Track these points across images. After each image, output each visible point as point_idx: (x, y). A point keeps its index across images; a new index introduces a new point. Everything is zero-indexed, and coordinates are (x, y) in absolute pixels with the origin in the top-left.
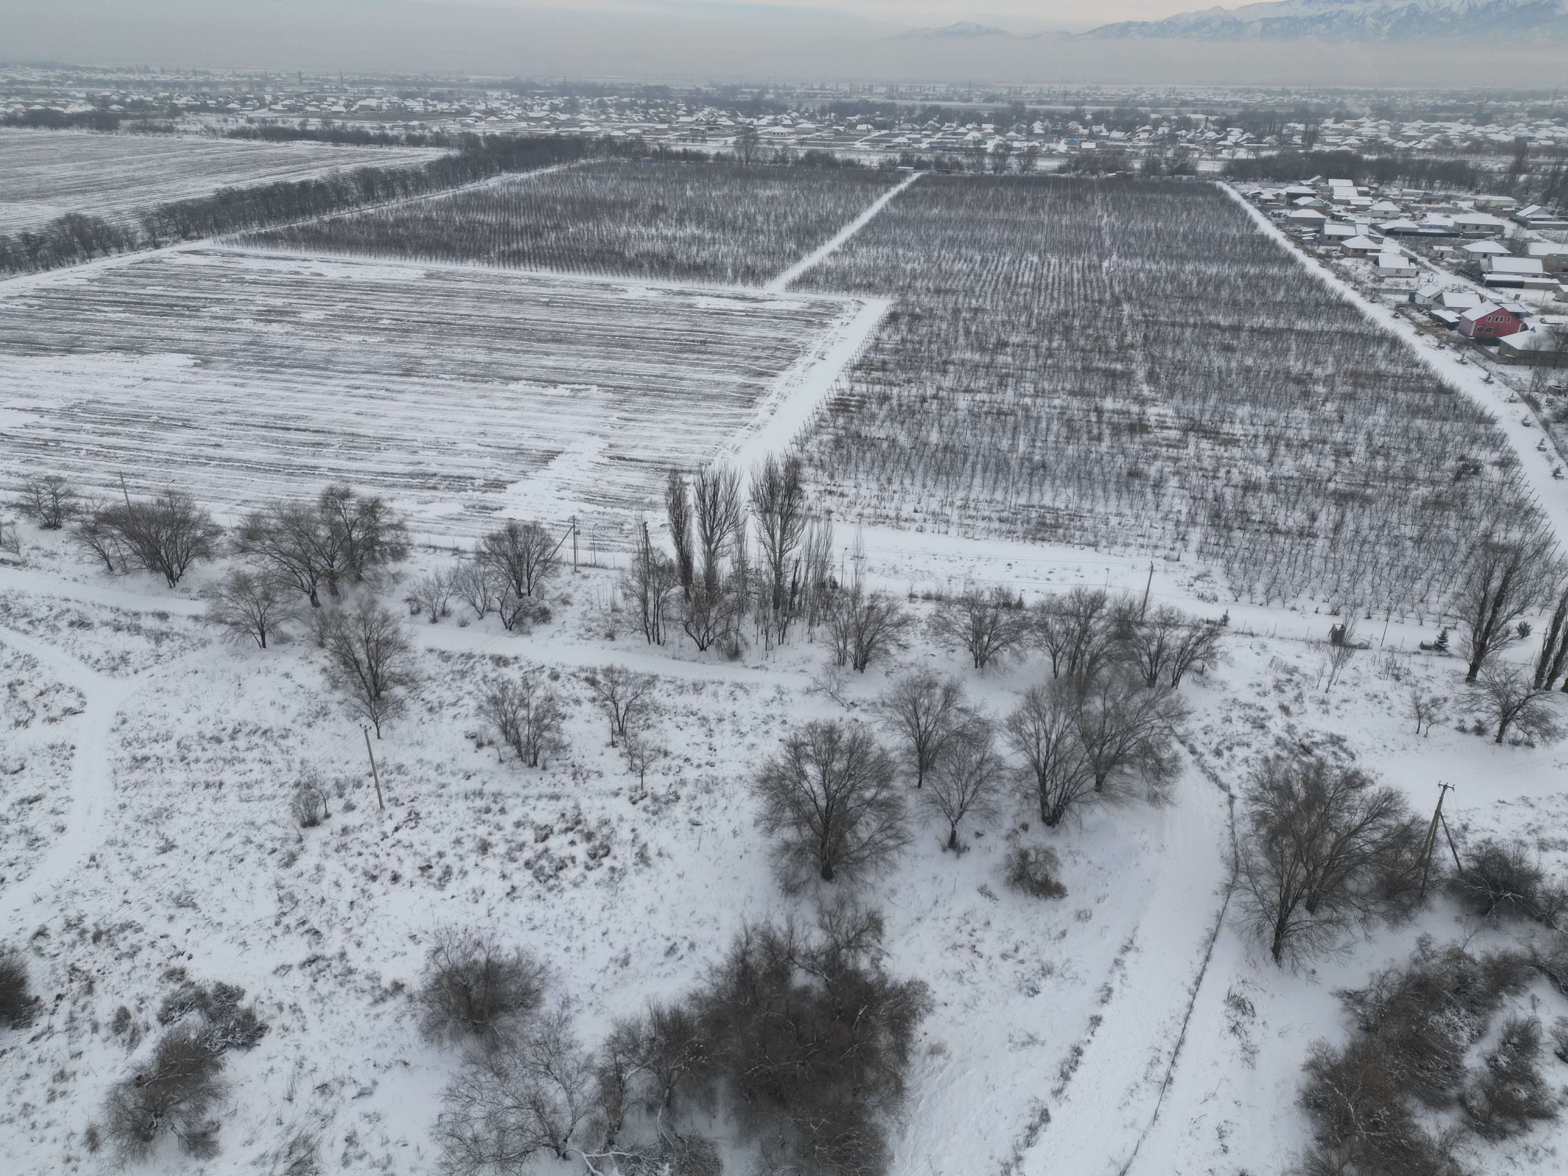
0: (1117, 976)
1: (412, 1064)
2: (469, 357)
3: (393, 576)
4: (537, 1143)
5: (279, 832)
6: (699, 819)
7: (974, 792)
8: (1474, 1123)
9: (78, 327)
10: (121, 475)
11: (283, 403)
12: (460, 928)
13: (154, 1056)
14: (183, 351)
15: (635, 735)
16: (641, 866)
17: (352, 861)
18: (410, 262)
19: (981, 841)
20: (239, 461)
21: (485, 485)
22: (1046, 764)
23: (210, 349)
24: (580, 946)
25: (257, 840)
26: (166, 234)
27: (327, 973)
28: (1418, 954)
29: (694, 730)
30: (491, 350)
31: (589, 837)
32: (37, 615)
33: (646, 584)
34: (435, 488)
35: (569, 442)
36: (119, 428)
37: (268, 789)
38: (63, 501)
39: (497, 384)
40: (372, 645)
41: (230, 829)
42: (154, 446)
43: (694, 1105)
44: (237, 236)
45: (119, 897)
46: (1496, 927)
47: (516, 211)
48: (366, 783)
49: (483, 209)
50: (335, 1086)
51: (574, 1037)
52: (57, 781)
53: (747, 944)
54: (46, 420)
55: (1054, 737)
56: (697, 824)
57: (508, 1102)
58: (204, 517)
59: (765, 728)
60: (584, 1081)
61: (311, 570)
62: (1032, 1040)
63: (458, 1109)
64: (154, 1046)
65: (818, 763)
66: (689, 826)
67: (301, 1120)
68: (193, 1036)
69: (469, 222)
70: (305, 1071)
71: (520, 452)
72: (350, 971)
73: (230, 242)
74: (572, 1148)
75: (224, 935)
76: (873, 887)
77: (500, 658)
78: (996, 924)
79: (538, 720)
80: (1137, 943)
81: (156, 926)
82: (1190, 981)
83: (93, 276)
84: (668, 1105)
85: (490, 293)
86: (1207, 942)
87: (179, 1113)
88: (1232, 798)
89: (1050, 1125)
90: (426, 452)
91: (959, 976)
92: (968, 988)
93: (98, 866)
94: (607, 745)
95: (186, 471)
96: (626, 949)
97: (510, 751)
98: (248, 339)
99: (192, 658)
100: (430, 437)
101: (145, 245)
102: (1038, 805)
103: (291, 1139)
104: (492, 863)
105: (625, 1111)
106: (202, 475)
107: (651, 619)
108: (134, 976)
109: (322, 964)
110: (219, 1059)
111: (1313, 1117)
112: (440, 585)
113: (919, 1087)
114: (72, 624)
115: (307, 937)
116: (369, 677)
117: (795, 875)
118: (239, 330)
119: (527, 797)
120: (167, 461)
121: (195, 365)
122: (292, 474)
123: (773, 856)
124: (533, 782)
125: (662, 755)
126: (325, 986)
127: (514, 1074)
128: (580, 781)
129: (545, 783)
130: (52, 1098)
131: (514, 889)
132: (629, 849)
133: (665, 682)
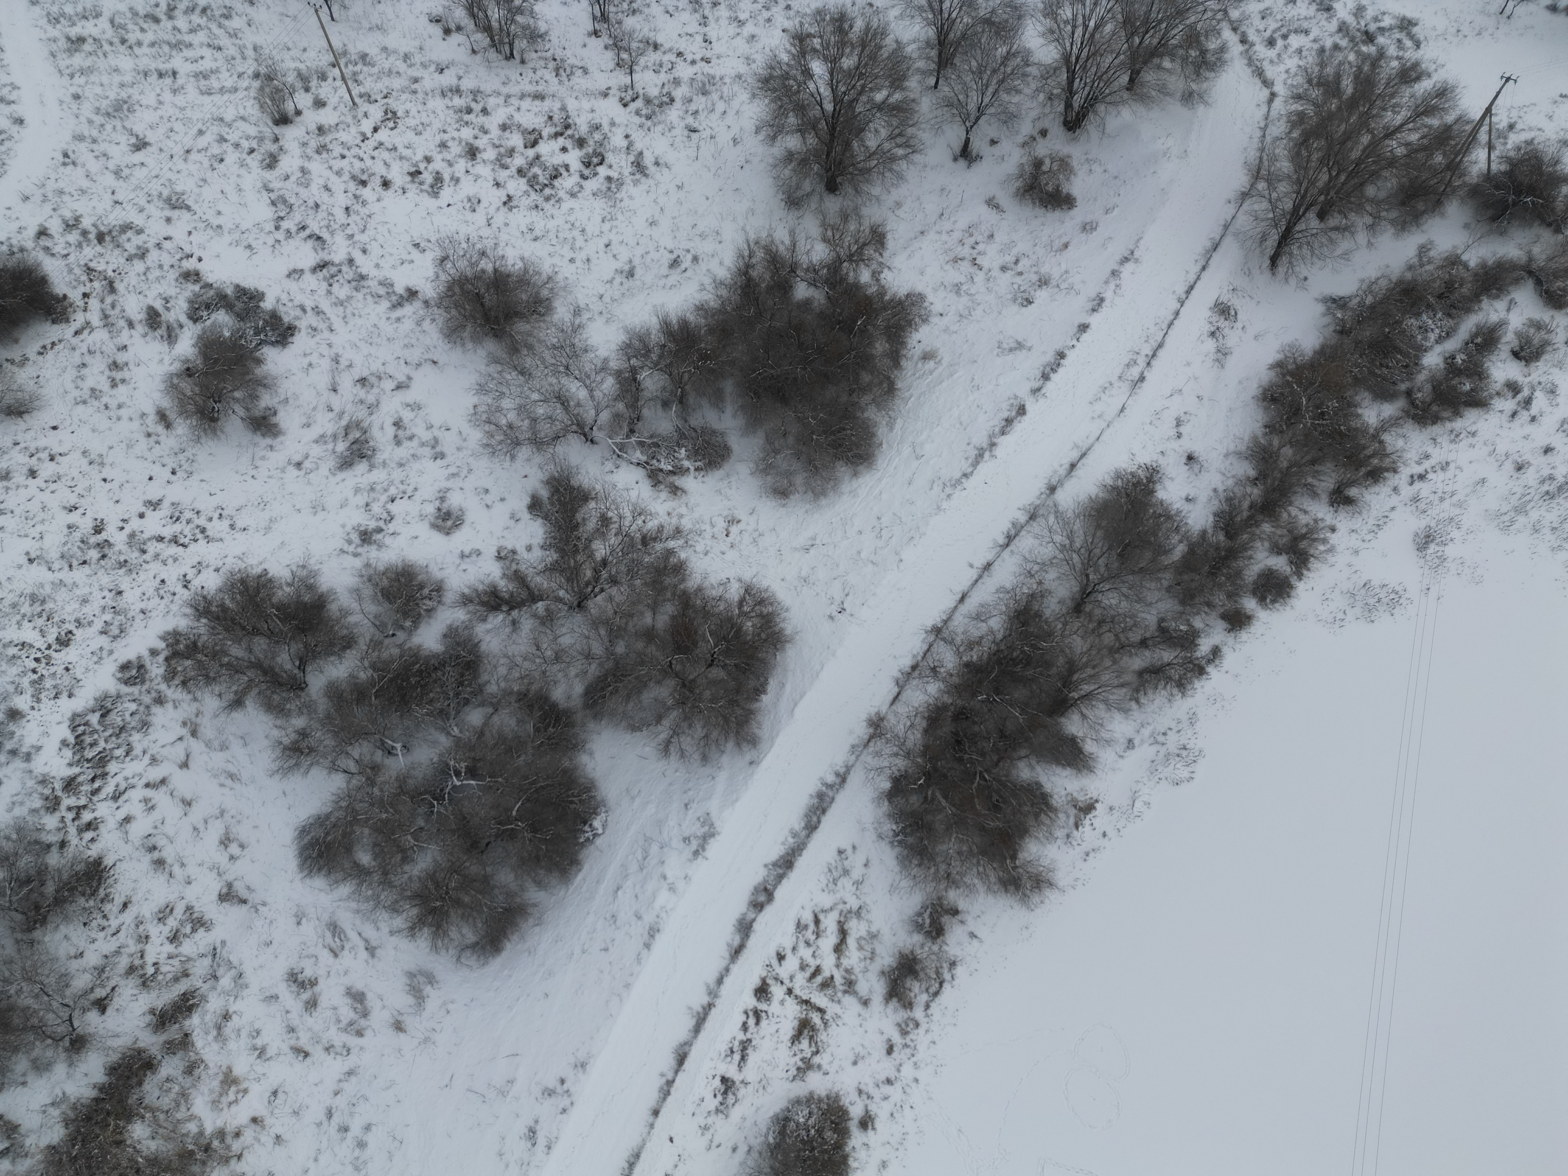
0: (1112, 286)
1: (441, 363)
4: (566, 431)
5: (252, 131)
6: (696, 125)
7: (996, 92)
8: (1413, 411)
12: (462, 237)
13: (196, 350)
15: (620, 23)
16: (638, 176)
17: (338, 164)
19: (997, 150)
22: (1077, 58)
24: (585, 258)
25: (233, 137)
27: (339, 277)
28: (1416, 260)
29: (686, 16)
31: (581, 143)
37: (227, 80)
41: (200, 125)
43: (705, 402)
45: (108, 199)
46: (1502, 233)
48: (330, 75)
50: (373, 380)
51: (589, 343)
53: (750, 257)
55: (1092, 24)
56: (695, 131)
57: (535, 396)
59: (766, 14)
60: (602, 381)
62: (1020, 346)
63: (490, 401)
64: (193, 342)
65: (825, 59)
66: (686, 133)
67: (349, 408)
68: (227, 334)
70: (342, 366)
72: (362, 277)
74: (597, 434)
75: (227, 238)
76: (878, 199)
78: (998, 238)
80: (1137, 254)
81: (156, 228)
82: (1181, 290)
84: (681, 402)
86: (1208, 251)
87: (237, 400)
88: (1273, 95)
89: (1025, 418)
91: (957, 288)
92: (964, 299)
93: (74, 163)
94: (590, 35)
96: (630, 261)
97: (482, 38)
102: (1061, 108)
103: (344, 423)
104: (484, 170)
105: (643, 406)
108: (151, 277)
109: (333, 270)
110: (258, 354)
111: (1266, 409)
113: (909, 388)
115: (310, 243)
117: (798, 187)
119: (509, 96)
123: (775, 166)
124: (513, 78)
125: (651, 48)
126: (342, 291)
127: (537, 373)
128: (564, 78)
129: (527, 80)
130: (114, 384)
131: (510, 198)
132: (624, 156)
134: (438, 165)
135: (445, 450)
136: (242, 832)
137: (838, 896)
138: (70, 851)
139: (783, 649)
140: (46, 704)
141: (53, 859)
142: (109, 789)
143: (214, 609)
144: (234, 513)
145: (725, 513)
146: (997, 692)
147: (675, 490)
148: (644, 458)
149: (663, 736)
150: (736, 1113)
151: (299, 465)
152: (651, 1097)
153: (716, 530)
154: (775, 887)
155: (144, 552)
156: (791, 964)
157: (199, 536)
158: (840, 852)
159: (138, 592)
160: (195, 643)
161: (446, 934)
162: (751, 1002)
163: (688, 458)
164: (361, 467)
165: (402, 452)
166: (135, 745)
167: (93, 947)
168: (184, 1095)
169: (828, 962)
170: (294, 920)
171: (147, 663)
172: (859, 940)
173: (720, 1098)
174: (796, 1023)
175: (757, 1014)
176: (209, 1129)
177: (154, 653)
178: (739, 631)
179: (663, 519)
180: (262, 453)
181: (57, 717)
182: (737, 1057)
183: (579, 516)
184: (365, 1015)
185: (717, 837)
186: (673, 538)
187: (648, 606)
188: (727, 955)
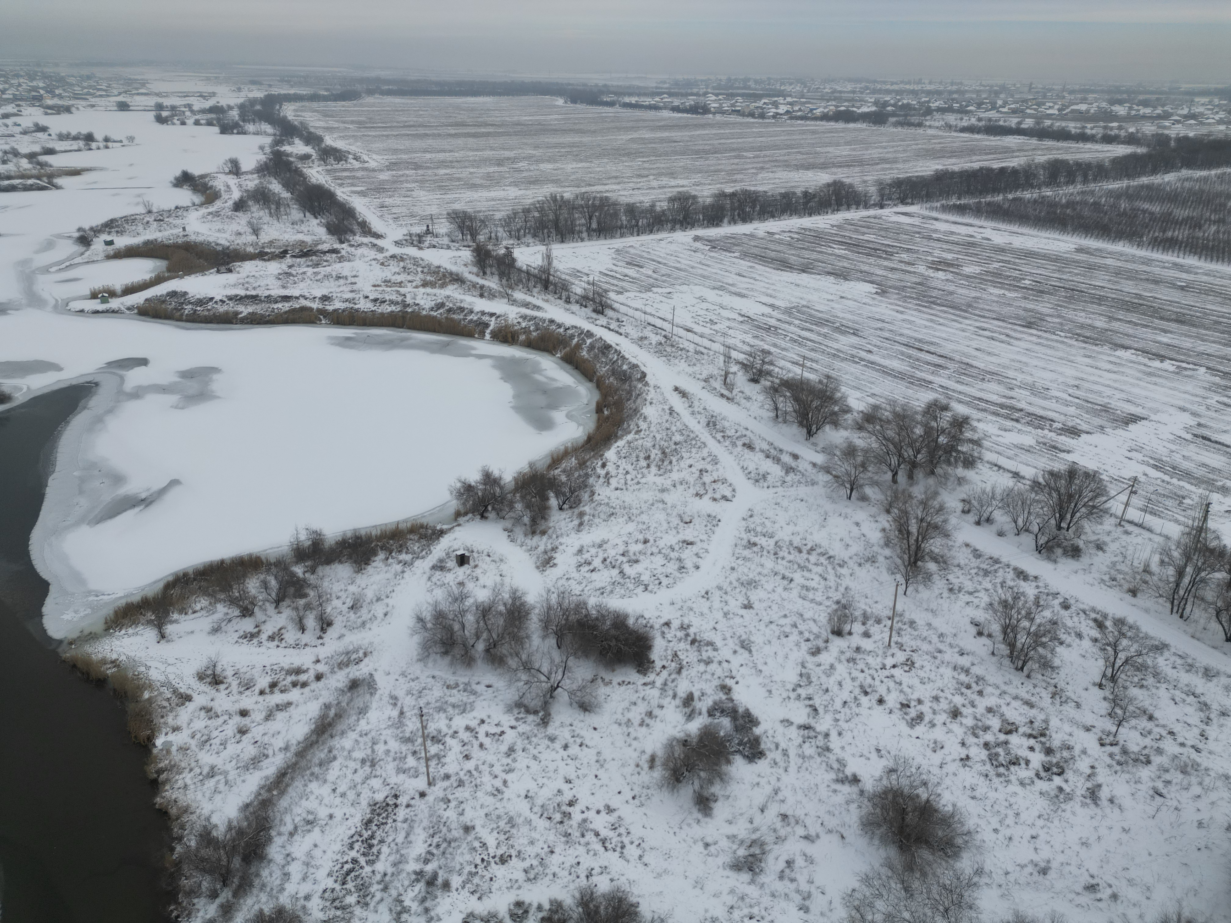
1: (847, 840)
2: (1089, 322)
3: (959, 479)
5: (815, 629)
6: (1164, 792)
9: (814, 256)
10: (804, 358)
11: (925, 331)
12: (915, 764)
13: (698, 733)
14: (872, 282)
15: (1126, 688)
16: (1088, 801)
17: (855, 673)
18: (1065, 237)
20: (880, 365)
21: (1061, 429)
23: (890, 283)
24: (1008, 834)
25: (801, 627)
26: (890, 199)
27: (813, 741)
29: (1190, 710)
30: (1111, 319)
31: (1049, 751)
32: (729, 433)
33: (1188, 557)
34: (1017, 421)
35: (1156, 411)
36: (814, 327)
37: (819, 597)
38: (766, 367)
39: (1106, 349)
40: (924, 524)
41: (787, 612)
42: (830, 343)
44: (938, 204)
45: (712, 624)
47: (1184, 203)
48: (884, 623)
49: (1150, 199)
50: (792, 820)
51: (977, 902)
52: (705, 537)
54: (775, 314)
56: (1161, 795)
57: (906, 915)
58: (844, 398)
61: (900, 455)
63: (868, 894)
64: (700, 726)
66: (1151, 792)
67: (764, 829)
68: (722, 734)
69: (1133, 209)
70: (777, 798)
71: (1106, 409)
72: (828, 749)
73: (932, 209)
75: (760, 680)
77: (1022, 572)
79: (1037, 635)
81: (725, 653)
83: (835, 223)
85: (1130, 271)
87: (700, 777)
90: (1021, 391)
93: (708, 599)
94: (1094, 684)
95: (843, 365)
96: (1049, 862)
97: (1004, 649)
98: (918, 280)
99: (803, 491)
100: (1029, 379)
101: (875, 205)
103: (754, 837)
104: (958, 729)
106: (853, 370)
107: (1181, 592)
108: (704, 677)
109: (812, 734)
110: (731, 757)
112: (993, 497)
114: (744, 445)
115: (808, 710)
116: (913, 547)
118: (914, 273)
119: (1005, 693)
120: (834, 355)
121: (876, 293)
122: (912, 383)
124: (1015, 683)
125: (1146, 717)
126: (809, 750)
127: (918, 898)
128: (1057, 702)
129: (1025, 689)
130: (641, 725)
131: (968, 758)
132: (1083, 781)
133: (1175, 654)
134: (925, 708)
135: (812, 907)
140: (465, 893)
143: (591, 906)
144: (647, 848)
151: (707, 845)
155: (583, 836)
157: (618, 849)
159: (562, 859)
164: (745, 877)
165: (780, 887)
171: (533, 910)
177: (540, 908)
180: (691, 821)
181: (462, 907)
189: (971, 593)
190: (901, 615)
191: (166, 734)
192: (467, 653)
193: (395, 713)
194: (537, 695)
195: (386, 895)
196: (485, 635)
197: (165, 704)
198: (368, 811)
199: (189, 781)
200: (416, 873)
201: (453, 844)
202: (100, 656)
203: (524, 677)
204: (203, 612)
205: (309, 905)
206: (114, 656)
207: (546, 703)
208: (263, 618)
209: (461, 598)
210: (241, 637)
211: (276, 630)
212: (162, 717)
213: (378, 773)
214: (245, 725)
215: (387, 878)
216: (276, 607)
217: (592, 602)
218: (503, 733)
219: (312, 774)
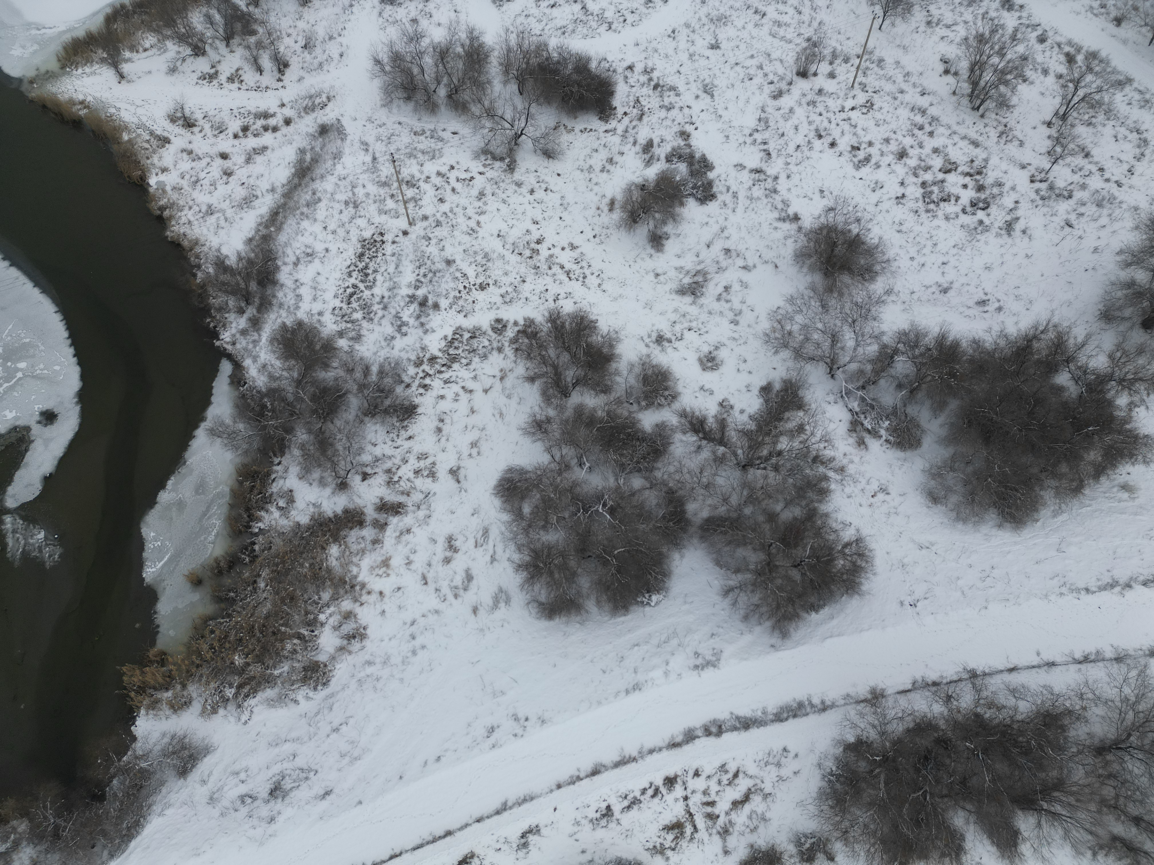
1: (780, 269)
4: (821, 358)
5: (781, 71)
6: (1074, 223)
12: (853, 203)
13: (655, 178)
15: (1073, 126)
16: (1003, 232)
17: (814, 117)
24: (922, 262)
25: (767, 69)
27: (762, 184)
29: (1128, 146)
31: (980, 188)
37: (790, 34)
41: (754, 53)
43: (928, 403)
45: (676, 67)
48: (852, 62)
50: (734, 254)
51: (881, 315)
53: (1042, 332)
56: (1070, 226)
57: (820, 326)
60: (870, 344)
63: (790, 310)
64: (657, 172)
66: (1063, 223)
67: (708, 261)
68: (678, 179)
70: (723, 235)
72: (775, 191)
74: (839, 374)
75: (719, 125)
79: (1003, 72)
81: (687, 98)
84: (911, 392)
87: (654, 218)
93: (674, 38)
94: (1044, 123)
96: (952, 283)
97: (966, 88)
103: (699, 268)
105: (883, 377)
108: (664, 123)
109: (762, 177)
110: (685, 200)
113: (1093, 499)
115: (762, 154)
117: (1120, 309)
119: (955, 133)
123: (1113, 284)
124: (967, 123)
125: (1083, 154)
126: (757, 192)
127: (832, 312)
128: (1003, 141)
129: (975, 129)
130: (602, 171)
131: (903, 196)
132: (1004, 214)
133: (1136, 89)
134: (874, 151)
135: (741, 321)
136: (484, 446)
137: (762, 774)
138: (409, 391)
139: (851, 596)
140: (453, 312)
141: (399, 389)
142: (446, 376)
143: (558, 322)
144: (606, 278)
145: (883, 482)
146: (985, 751)
147: (861, 443)
148: (857, 409)
149: (732, 583)
150: (600, 833)
151: (657, 275)
152: (564, 776)
153: (868, 487)
154: (727, 731)
155: (550, 268)
156: (699, 784)
157: (581, 279)
158: (785, 750)
159: (532, 287)
160: (537, 333)
161: (533, 584)
162: (659, 782)
163: (887, 429)
164: (688, 299)
165: (717, 306)
166: (473, 363)
167: (383, 446)
168: (363, 551)
169: (722, 806)
170: (472, 511)
171: (509, 326)
172: (753, 812)
173: (598, 815)
174: (675, 820)
175: (657, 792)
176: (360, 579)
177: (516, 323)
178: (831, 561)
179: (838, 454)
180: (644, 256)
181: (452, 322)
182: (626, 803)
183: (787, 415)
184: (465, 589)
185: (716, 670)
186: (836, 471)
187: (785, 499)
188: (667, 742)
189: (948, 27)
190: (871, 53)
191: (157, 174)
192: (429, 98)
193: (368, 159)
194: (503, 142)
195: (386, 313)
196: (445, 80)
197: (147, 146)
198: (359, 246)
199: (192, 219)
200: (409, 296)
201: (438, 274)
202: (66, 96)
203: (488, 124)
204: (154, 51)
205: (323, 319)
206: (81, 97)
207: (511, 150)
208: (217, 58)
209: (416, 38)
210: (200, 78)
211: (233, 71)
212: (148, 158)
213: (362, 214)
214: (228, 168)
215: (385, 300)
216: (227, 45)
217: (553, 43)
218: (472, 178)
219: (302, 214)
